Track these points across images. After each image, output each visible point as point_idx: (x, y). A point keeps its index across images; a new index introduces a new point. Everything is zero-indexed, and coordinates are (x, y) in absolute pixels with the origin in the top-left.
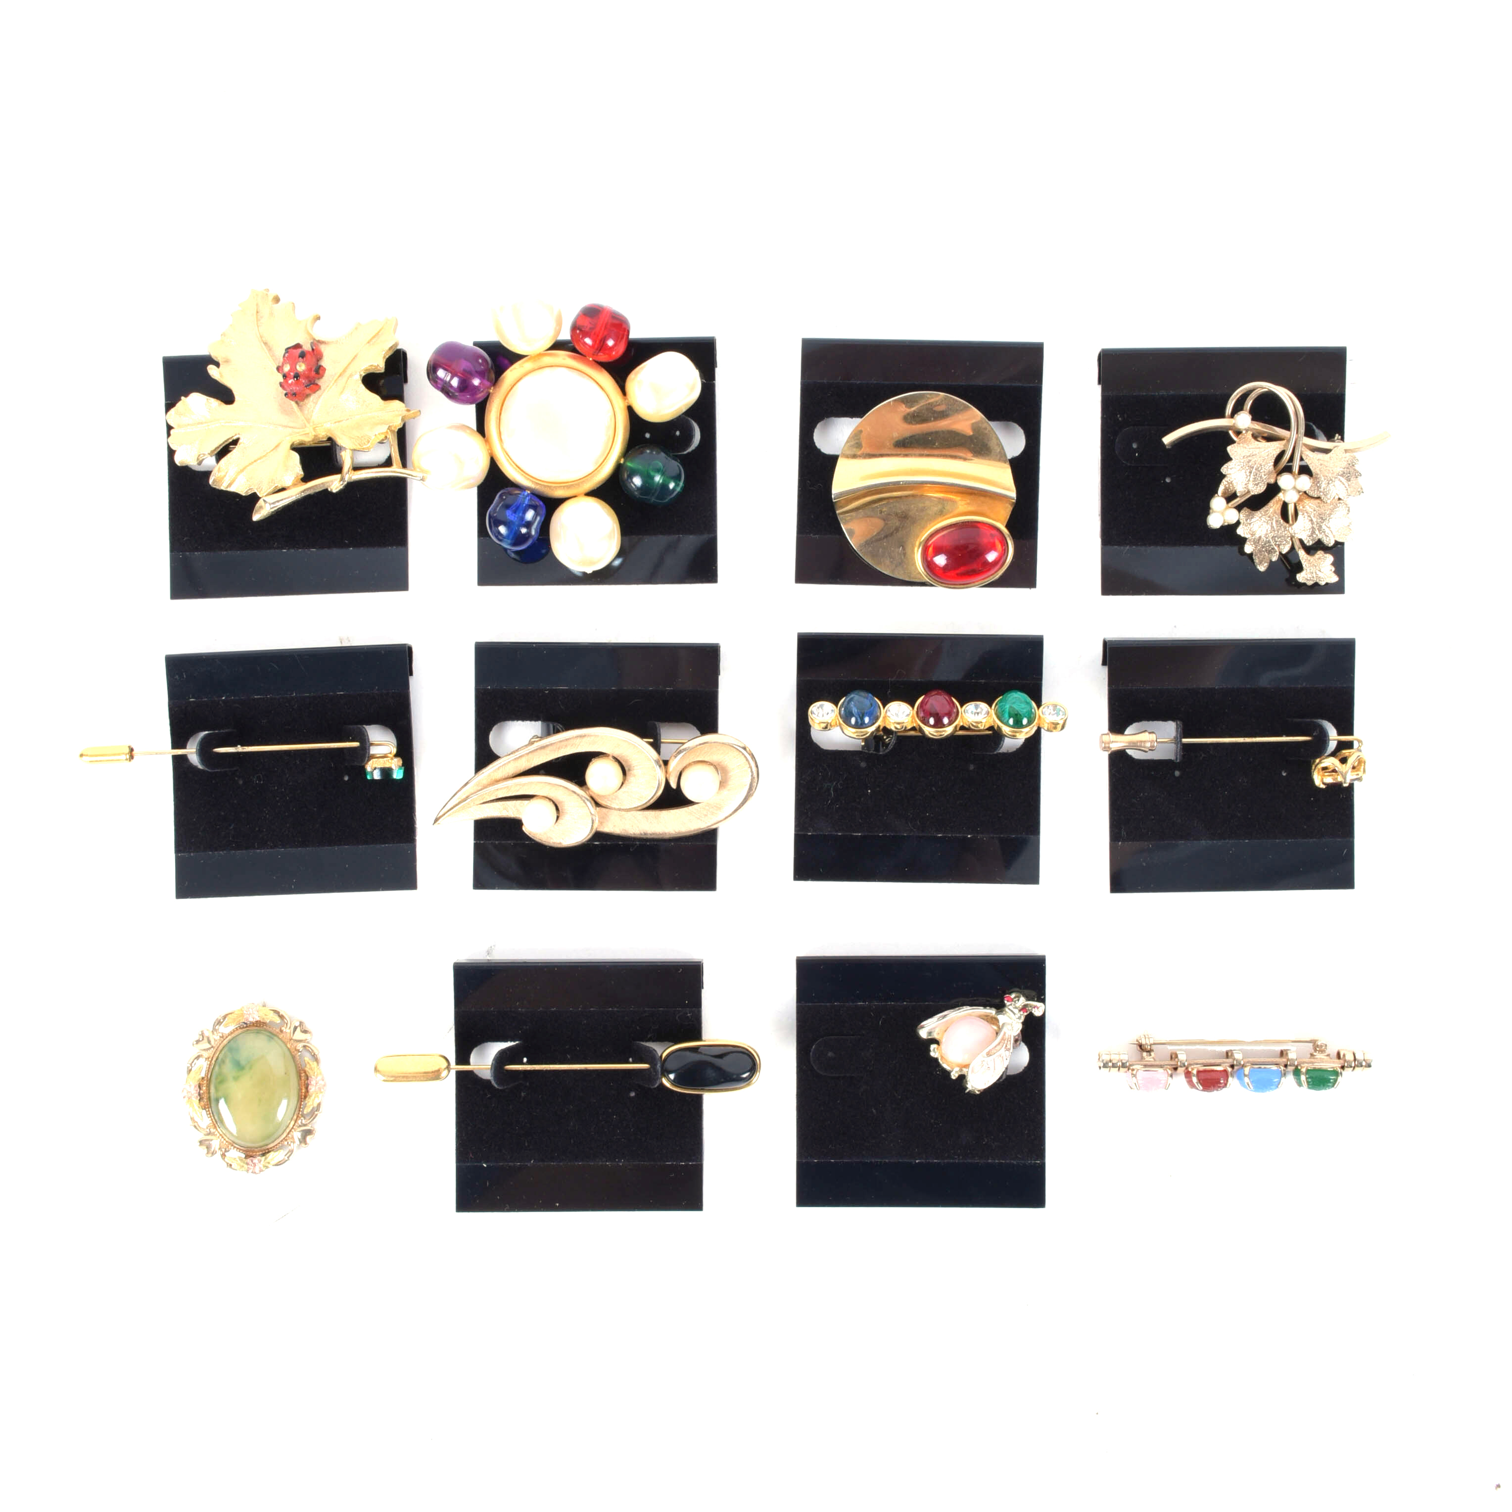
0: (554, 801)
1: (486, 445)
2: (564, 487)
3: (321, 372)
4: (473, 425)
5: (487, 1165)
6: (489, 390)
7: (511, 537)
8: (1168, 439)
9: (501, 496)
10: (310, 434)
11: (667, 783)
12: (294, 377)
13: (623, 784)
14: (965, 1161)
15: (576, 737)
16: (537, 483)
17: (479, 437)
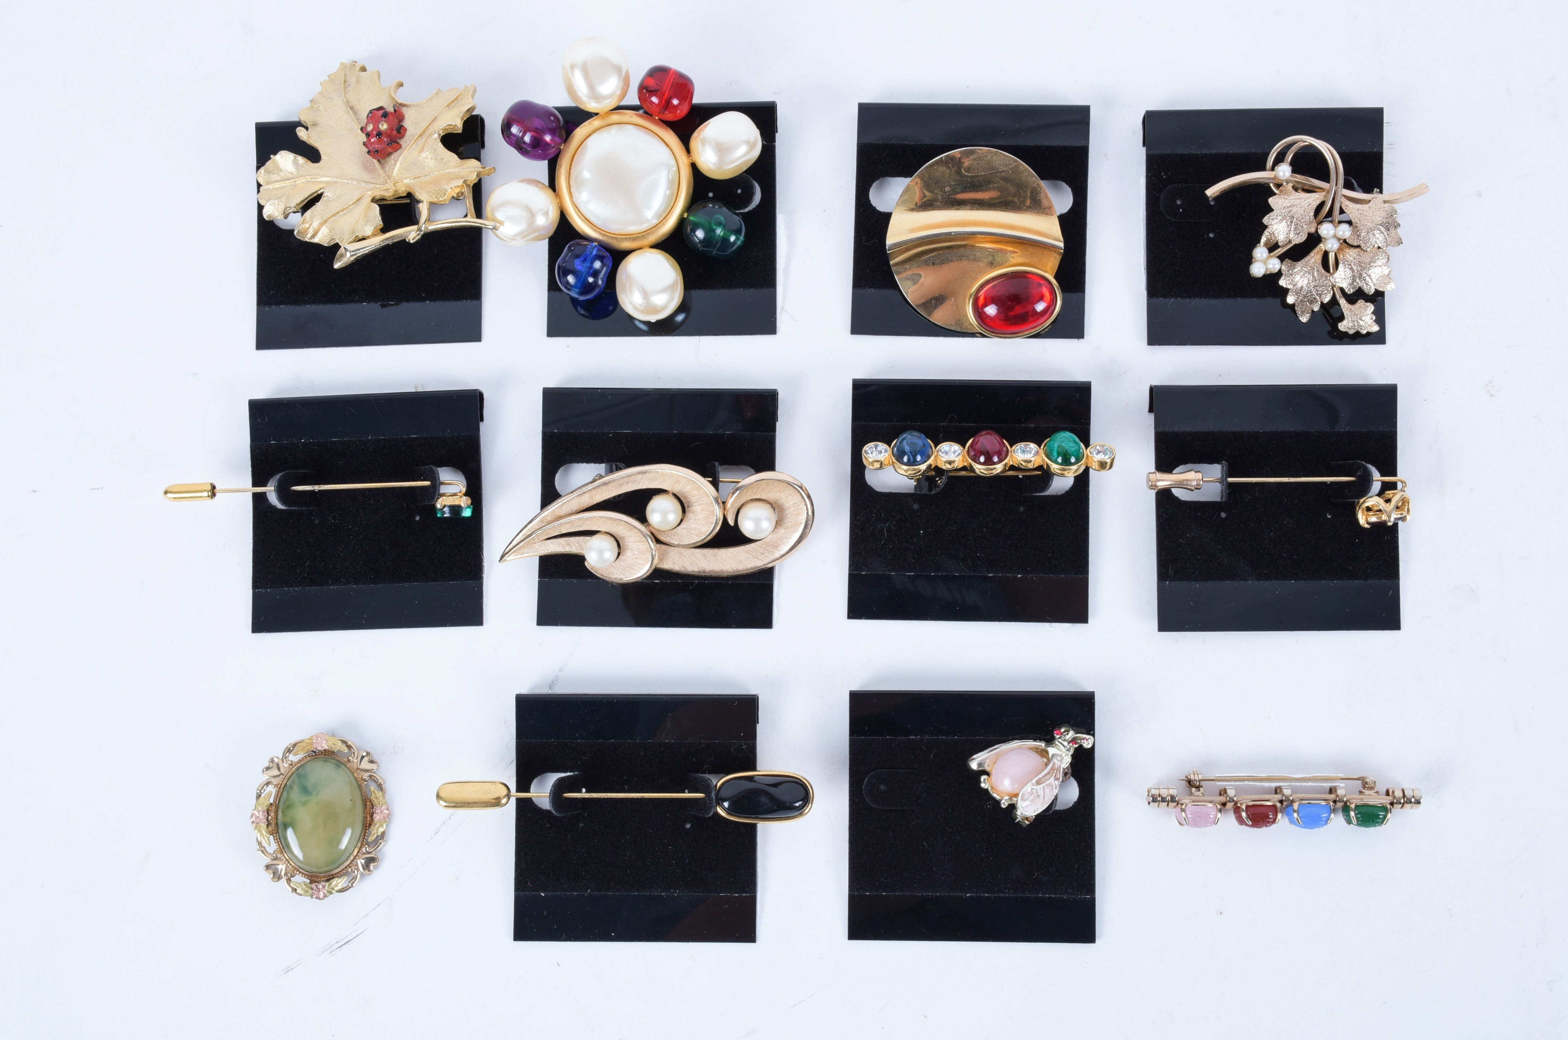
0: (616, 536)
1: (556, 198)
2: (630, 238)
3: (402, 131)
4: (545, 180)
5: (545, 894)
6: (560, 146)
7: (579, 286)
8: (1212, 192)
9: (570, 247)
10: (391, 190)
11: (725, 520)
12: (377, 135)
13: (681, 521)
14: (1016, 895)
15: (637, 473)
16: (604, 235)
17: (550, 191)
